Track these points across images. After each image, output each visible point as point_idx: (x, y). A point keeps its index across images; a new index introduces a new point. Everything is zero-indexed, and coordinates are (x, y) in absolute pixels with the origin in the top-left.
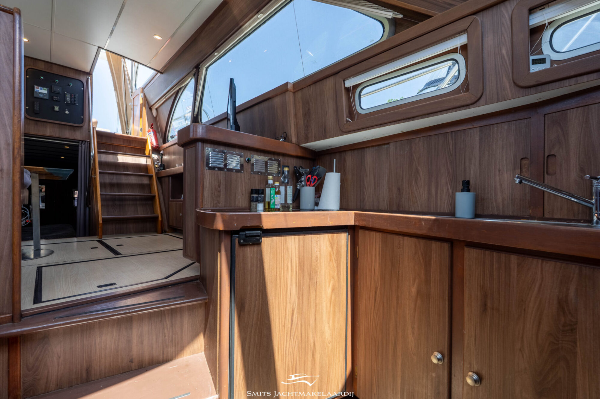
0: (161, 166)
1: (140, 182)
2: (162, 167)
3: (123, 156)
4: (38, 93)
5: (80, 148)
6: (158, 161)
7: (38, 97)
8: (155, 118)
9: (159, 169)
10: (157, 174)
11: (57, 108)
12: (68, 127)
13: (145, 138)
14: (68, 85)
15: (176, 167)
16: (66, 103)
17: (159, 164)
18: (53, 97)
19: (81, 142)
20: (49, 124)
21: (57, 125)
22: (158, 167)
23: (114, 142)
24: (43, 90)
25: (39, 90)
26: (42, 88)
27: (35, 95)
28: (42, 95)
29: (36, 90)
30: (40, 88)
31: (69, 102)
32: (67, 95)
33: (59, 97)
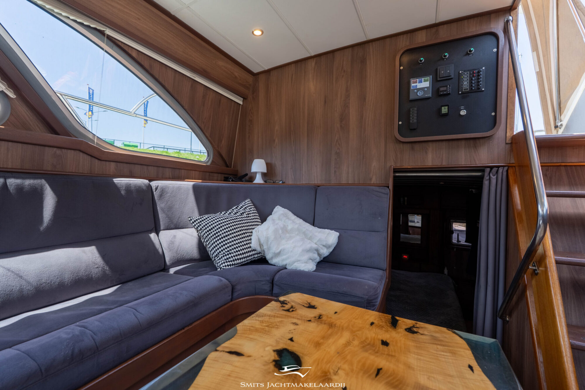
4: (416, 91)
5: (486, 183)
7: (416, 97)
11: (445, 109)
12: (463, 142)
14: (468, 54)
16: (463, 93)
18: (438, 89)
19: (488, 170)
20: (430, 144)
21: (444, 143)
24: (424, 82)
25: (417, 84)
26: (422, 79)
27: (412, 97)
28: (421, 92)
29: (413, 86)
30: (419, 80)
31: (467, 89)
32: (464, 77)
33: (450, 86)
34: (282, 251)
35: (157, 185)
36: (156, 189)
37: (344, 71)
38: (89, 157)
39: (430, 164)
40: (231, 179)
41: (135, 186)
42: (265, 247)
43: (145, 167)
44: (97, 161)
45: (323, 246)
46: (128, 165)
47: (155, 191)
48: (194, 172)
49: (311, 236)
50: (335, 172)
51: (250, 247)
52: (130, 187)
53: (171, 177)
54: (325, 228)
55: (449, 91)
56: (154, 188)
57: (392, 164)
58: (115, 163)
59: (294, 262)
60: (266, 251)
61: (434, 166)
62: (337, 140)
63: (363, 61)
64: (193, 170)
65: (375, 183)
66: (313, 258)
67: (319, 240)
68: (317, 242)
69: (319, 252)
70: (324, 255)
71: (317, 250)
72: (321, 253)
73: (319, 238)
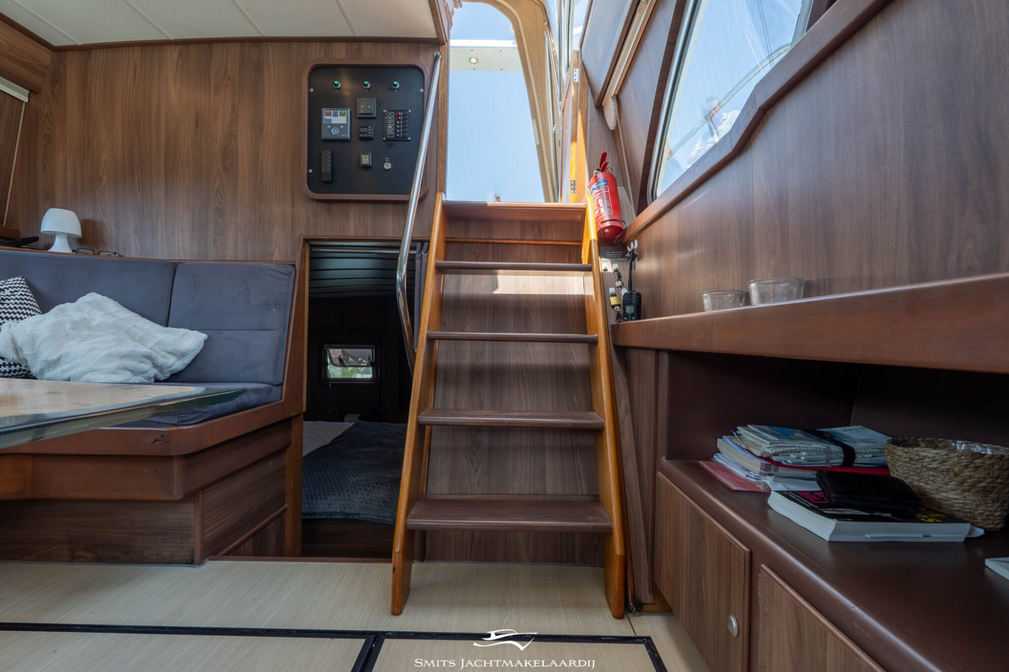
0: (627, 301)
1: (561, 362)
2: (630, 304)
3: (518, 274)
4: (329, 127)
6: (619, 283)
7: (330, 137)
8: (614, 134)
9: (622, 313)
10: (613, 332)
11: (366, 158)
13: (581, 205)
14: (391, 89)
15: (703, 310)
16: (387, 140)
17: (624, 291)
18: (358, 129)
19: (420, 246)
20: (352, 206)
22: (619, 305)
23: (499, 235)
24: (340, 115)
25: (332, 117)
26: (337, 112)
27: (324, 135)
28: (336, 129)
29: (326, 119)
30: (334, 112)
31: (392, 135)
32: (388, 118)
33: (371, 127)
34: (63, 356)
37: (229, 78)
39: (353, 235)
42: (25, 352)
45: (169, 353)
49: (140, 337)
50: (215, 241)
54: (179, 327)
55: (371, 134)
57: (302, 232)
59: (86, 373)
60: (29, 359)
61: (357, 237)
62: (218, 189)
63: (259, 68)
65: (278, 260)
66: (135, 369)
67: (158, 343)
68: (155, 345)
69: (156, 362)
70: (171, 369)
71: (149, 357)
72: (160, 363)
73: (161, 339)
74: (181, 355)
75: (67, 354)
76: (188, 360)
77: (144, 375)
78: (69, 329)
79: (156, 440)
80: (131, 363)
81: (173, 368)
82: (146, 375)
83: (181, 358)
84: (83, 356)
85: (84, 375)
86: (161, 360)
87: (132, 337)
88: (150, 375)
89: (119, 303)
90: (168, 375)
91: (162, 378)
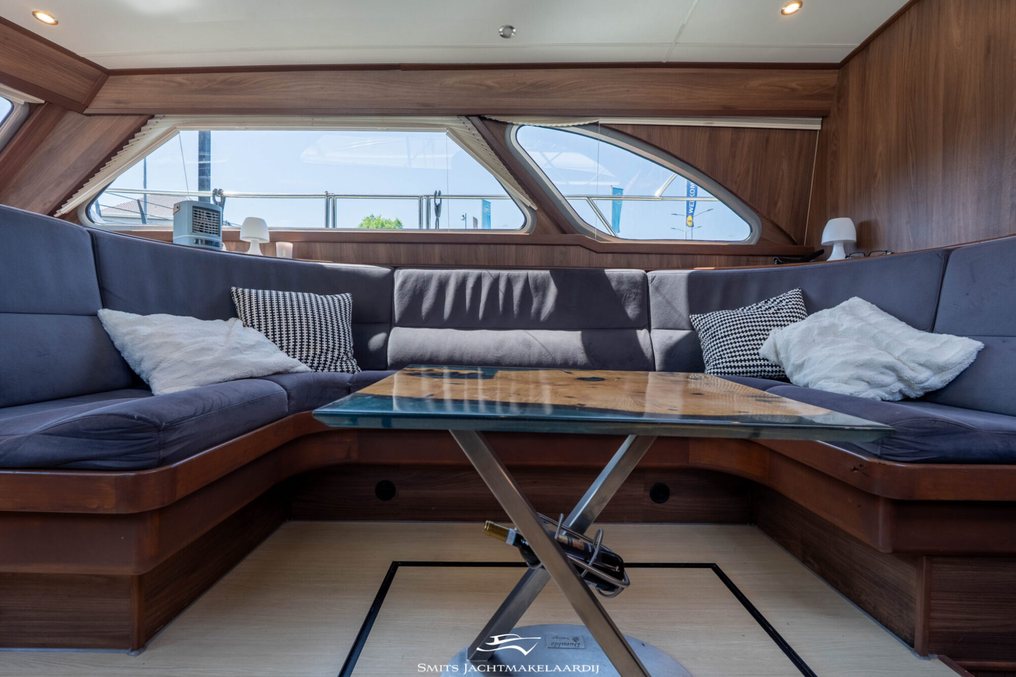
34: (807, 361)
35: (654, 275)
36: (653, 279)
38: (588, 250)
40: (776, 261)
41: (628, 277)
42: (782, 356)
43: (645, 256)
44: (594, 253)
45: (920, 365)
46: (626, 255)
47: (651, 282)
48: (717, 257)
49: (887, 344)
51: (758, 354)
52: (622, 278)
53: (680, 266)
56: (650, 279)
58: (612, 255)
59: (821, 379)
60: (784, 361)
64: (715, 255)
66: (872, 381)
67: (906, 352)
68: (903, 354)
69: (902, 375)
70: (922, 385)
71: (892, 369)
72: (906, 376)
73: (911, 347)
74: (940, 369)
75: (809, 359)
76: (949, 376)
77: (885, 388)
78: (816, 335)
79: (855, 469)
80: (868, 374)
81: (926, 384)
82: (888, 389)
83: (938, 373)
84: (821, 362)
85: (819, 381)
86: (908, 373)
87: (878, 345)
88: (893, 389)
89: (878, 306)
90: (921, 393)
91: (913, 395)
